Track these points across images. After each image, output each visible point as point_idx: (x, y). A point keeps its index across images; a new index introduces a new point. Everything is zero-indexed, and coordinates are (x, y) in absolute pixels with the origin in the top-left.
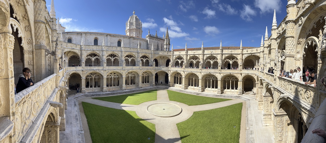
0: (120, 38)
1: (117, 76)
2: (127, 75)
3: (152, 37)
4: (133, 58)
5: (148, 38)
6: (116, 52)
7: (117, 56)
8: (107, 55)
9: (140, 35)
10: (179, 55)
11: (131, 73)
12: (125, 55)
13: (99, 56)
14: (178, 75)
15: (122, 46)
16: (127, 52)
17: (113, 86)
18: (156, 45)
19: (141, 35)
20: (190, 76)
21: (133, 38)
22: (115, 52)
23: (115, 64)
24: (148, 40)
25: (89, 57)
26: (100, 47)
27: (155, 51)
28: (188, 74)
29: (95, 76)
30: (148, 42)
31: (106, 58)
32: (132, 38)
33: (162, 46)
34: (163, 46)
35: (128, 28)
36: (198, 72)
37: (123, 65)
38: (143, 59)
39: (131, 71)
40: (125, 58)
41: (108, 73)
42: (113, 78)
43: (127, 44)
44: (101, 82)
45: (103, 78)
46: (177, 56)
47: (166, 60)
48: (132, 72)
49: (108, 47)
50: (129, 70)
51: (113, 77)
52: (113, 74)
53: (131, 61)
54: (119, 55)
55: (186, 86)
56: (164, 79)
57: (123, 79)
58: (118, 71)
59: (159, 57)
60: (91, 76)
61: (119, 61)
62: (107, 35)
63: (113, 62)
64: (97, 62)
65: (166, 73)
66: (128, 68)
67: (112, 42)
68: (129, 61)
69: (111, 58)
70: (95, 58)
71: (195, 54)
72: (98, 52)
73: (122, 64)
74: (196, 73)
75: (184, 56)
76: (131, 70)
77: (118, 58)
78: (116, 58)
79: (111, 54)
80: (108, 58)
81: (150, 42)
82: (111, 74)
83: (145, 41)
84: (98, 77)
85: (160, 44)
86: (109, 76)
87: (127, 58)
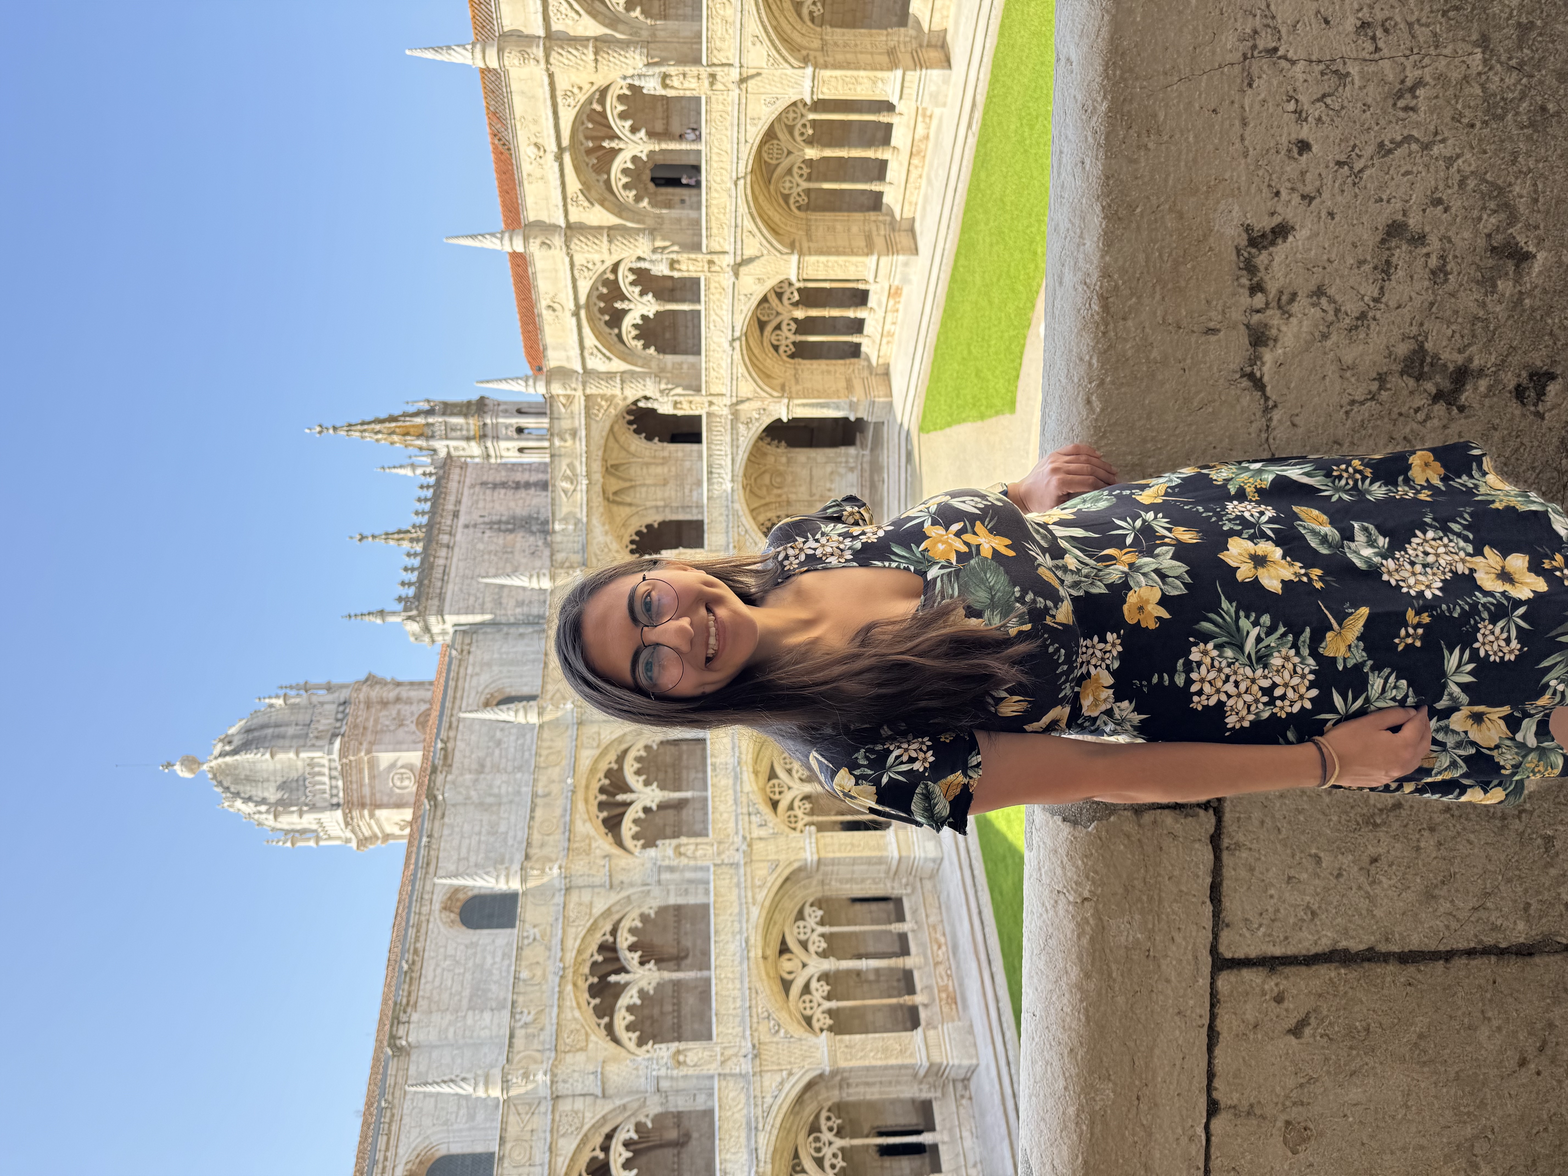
0: (437, 906)
1: (813, 922)
2: (792, 823)
3: (420, 581)
4: (629, 768)
5: (433, 620)
6: (573, 944)
7: (614, 932)
8: (599, 1040)
9: (409, 702)
10: (576, 314)
12: (603, 843)
13: (609, 1137)
14: (778, 327)
15: (515, 885)
16: (569, 830)
17: (908, 962)
18: (501, 540)
19: (404, 693)
20: (786, 198)
21: (434, 770)
22: (570, 956)
23: (687, 942)
24: (451, 619)
26: (512, 1131)
27: (560, 557)
28: (761, 215)
29: (819, 1164)
30: (478, 618)
31: (632, 1046)
32: (440, 778)
33: (504, 485)
34: (502, 476)
35: (333, 820)
36: (741, 106)
37: (696, 869)
39: (750, 784)
40: (630, 844)
41: (783, 1016)
42: (827, 965)
43: (493, 832)
44: (873, 1094)
45: (834, 1073)
46: (590, 340)
47: (638, 444)
48: (764, 769)
49: (520, 1033)
50: (744, 798)
51: (818, 965)
52: (787, 965)
53: (662, 788)
54: (598, 912)
55: (879, 242)
56: (820, 455)
57: (834, 862)
58: (756, 914)
59: (615, 508)
61: (662, 911)
62: (399, 1051)
63: (667, 975)
64: (669, 1152)
65: (761, 438)
66: (722, 808)
67: (467, 993)
68: (662, 806)
69: (630, 997)
71: (553, 147)
72: (568, 1148)
73: (689, 875)
74: (755, 133)
75: (579, 259)
76: (748, 778)
77: (632, 921)
78: (625, 945)
79: (593, 996)
80: (629, 1028)
81: (472, 600)
82: (786, 985)
83: (466, 648)
84: (824, 1128)
85: (489, 505)
86: (808, 1012)
87: (635, 821)
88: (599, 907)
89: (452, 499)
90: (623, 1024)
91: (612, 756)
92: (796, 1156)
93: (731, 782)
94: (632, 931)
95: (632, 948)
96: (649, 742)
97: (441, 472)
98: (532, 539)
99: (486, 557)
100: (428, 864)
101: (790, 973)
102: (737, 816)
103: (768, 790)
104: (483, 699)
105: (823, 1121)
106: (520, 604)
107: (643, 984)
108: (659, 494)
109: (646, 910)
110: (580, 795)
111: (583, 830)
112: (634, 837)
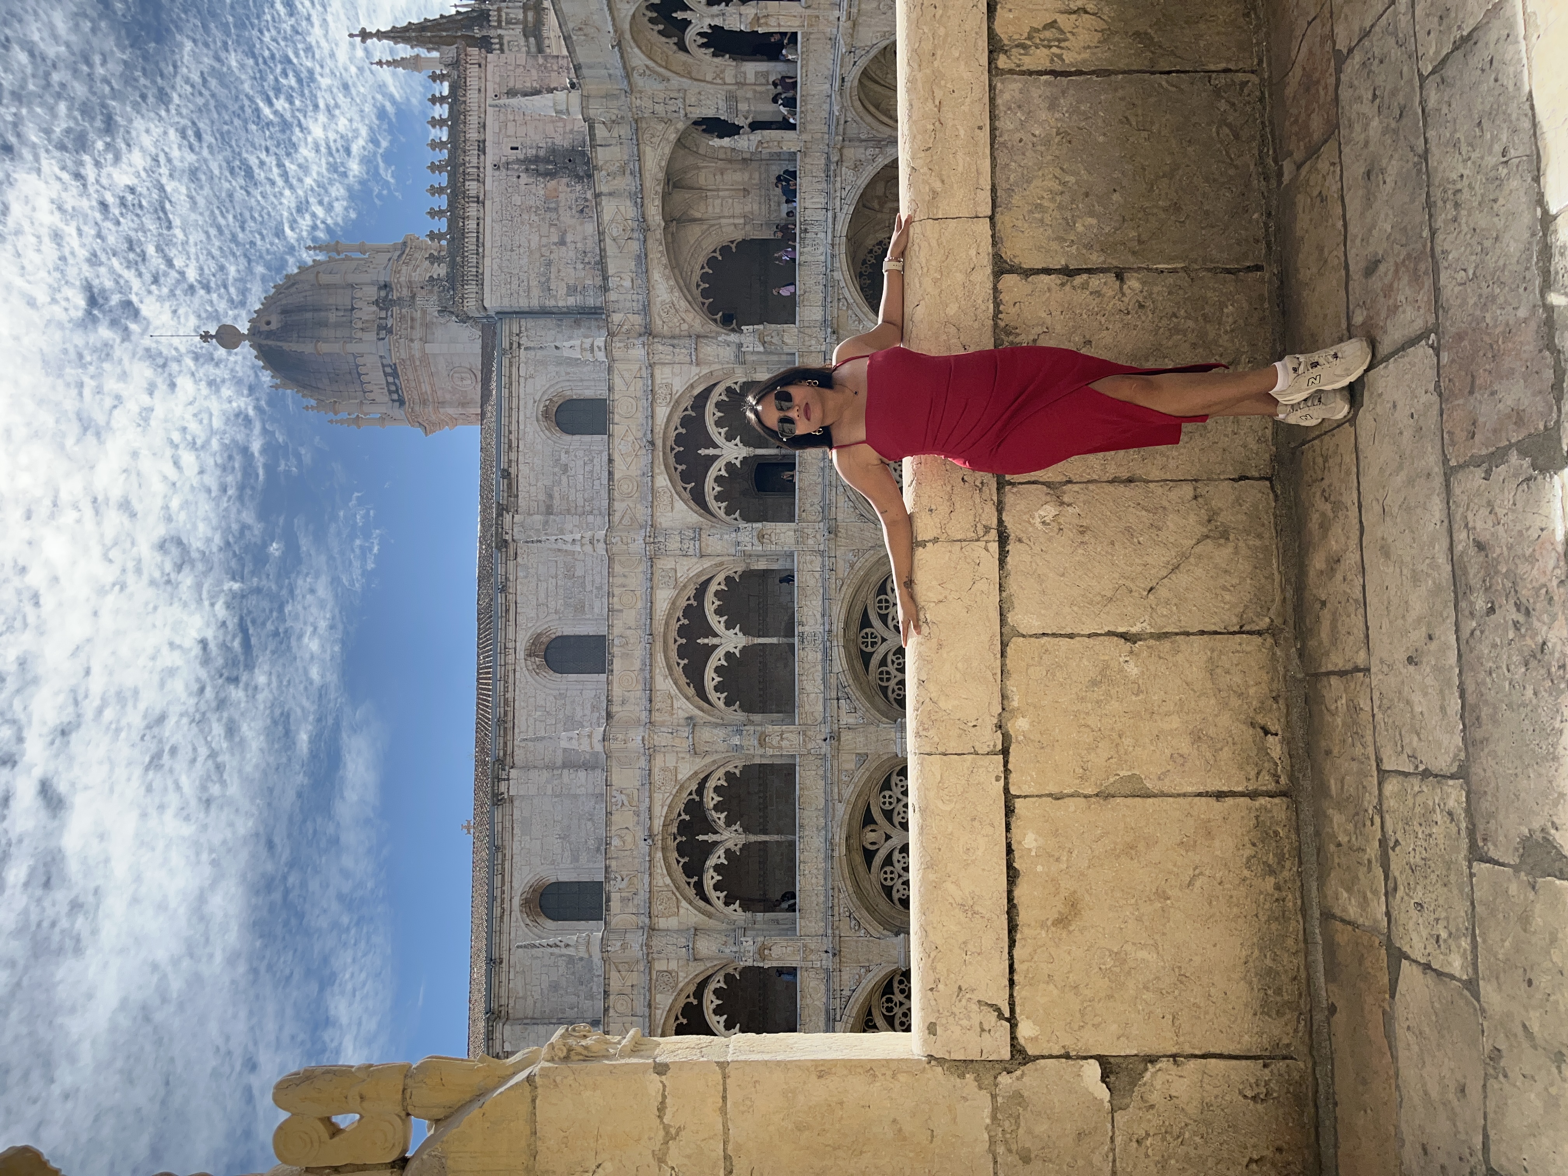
0: (521, 654)
3: (451, 254)
4: (710, 605)
6: (660, 812)
7: (700, 790)
8: (689, 901)
11: (866, 622)
13: (701, 986)
16: (649, 687)
31: (720, 904)
32: (508, 517)
38: (713, 473)
40: (713, 696)
48: (857, 614)
50: (833, 681)
52: (871, 836)
53: (745, 632)
58: (841, 811)
59: (680, 237)
61: (748, 768)
62: (500, 802)
63: (753, 838)
66: (809, 687)
68: (746, 657)
69: (718, 857)
70: (716, 1023)
72: (664, 1000)
76: (839, 654)
77: (717, 780)
78: (711, 805)
79: (681, 855)
80: (717, 887)
81: (515, 282)
82: (869, 855)
83: (515, 339)
84: (896, 991)
85: (521, 131)
86: (889, 883)
87: (718, 670)
88: (683, 775)
89: (473, 120)
90: (712, 883)
91: (691, 591)
92: (870, 1013)
93: (819, 656)
94: (717, 789)
95: (716, 808)
96: (731, 573)
97: (455, 74)
98: (579, 187)
99: (525, 216)
100: (507, 611)
101: (873, 843)
102: (825, 700)
103: (861, 640)
104: (541, 408)
105: (896, 984)
106: (572, 290)
107: (730, 844)
108: (738, 210)
109: (730, 768)
111: (664, 684)
112: (717, 689)
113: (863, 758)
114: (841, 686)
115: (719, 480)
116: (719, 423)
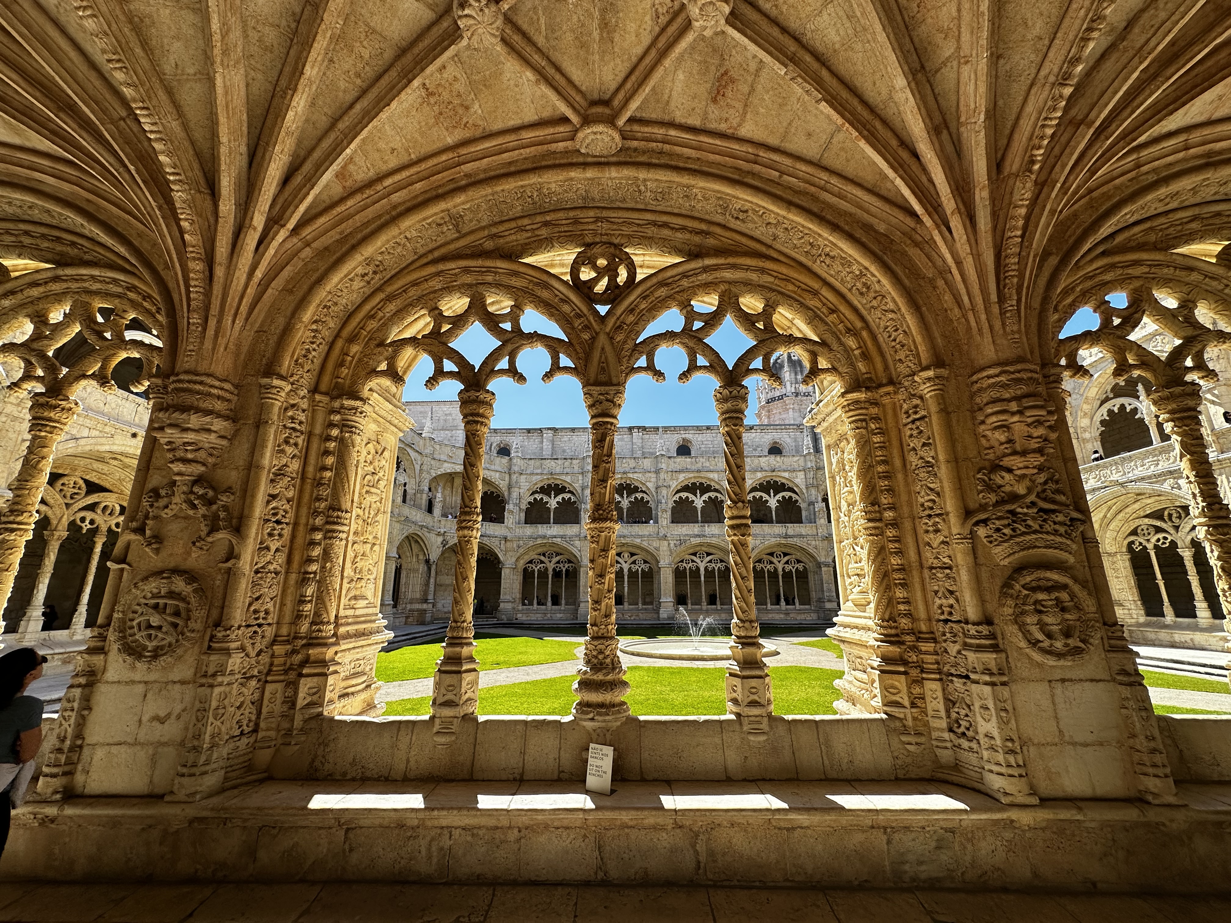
0: (684, 436)
1: (643, 566)
2: (686, 561)
4: (712, 494)
6: (635, 476)
7: (642, 491)
12: (676, 486)
13: (571, 493)
16: (681, 471)
17: (626, 604)
22: (630, 475)
25: (538, 497)
29: (558, 562)
37: (661, 519)
40: (678, 496)
42: (626, 571)
48: (712, 550)
50: (687, 538)
51: (626, 567)
52: (626, 555)
53: (703, 508)
54: (648, 484)
58: (642, 543)
60: (542, 562)
61: (649, 508)
63: (625, 510)
66: (684, 529)
67: (651, 450)
69: (618, 498)
70: (559, 498)
72: (568, 479)
76: (698, 540)
77: (646, 498)
78: (637, 496)
79: (619, 485)
82: (619, 555)
84: (569, 565)
87: (687, 497)
88: (650, 485)
91: (717, 487)
92: (560, 554)
93: (696, 533)
94: (643, 498)
95: (636, 498)
101: (624, 556)
102: (680, 535)
103: (702, 552)
105: (572, 565)
107: (622, 502)
109: (651, 502)
110: (696, 475)
111: (682, 477)
112: (680, 498)
113: (657, 549)
114: (685, 541)
115: (761, 497)
116: (783, 497)
